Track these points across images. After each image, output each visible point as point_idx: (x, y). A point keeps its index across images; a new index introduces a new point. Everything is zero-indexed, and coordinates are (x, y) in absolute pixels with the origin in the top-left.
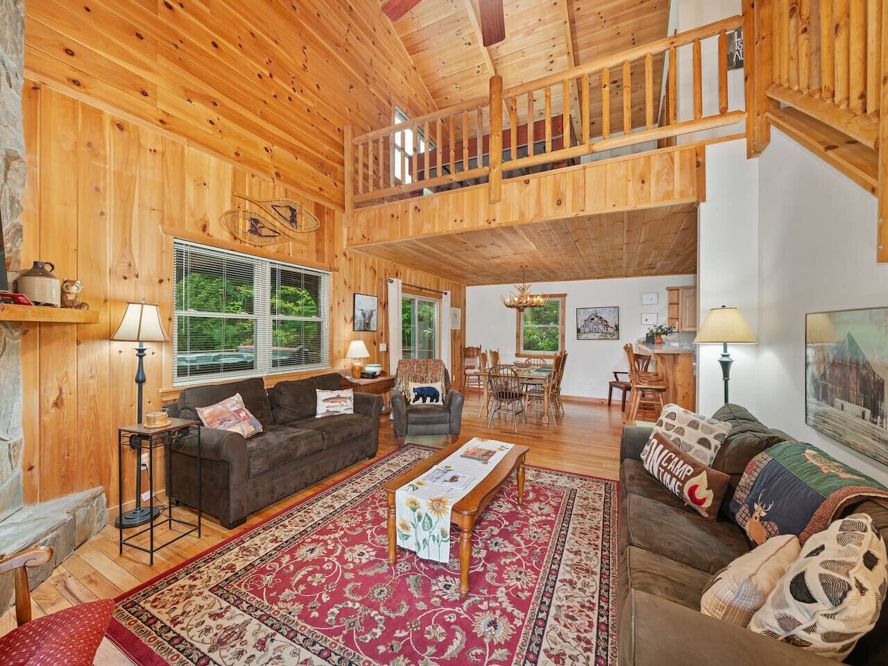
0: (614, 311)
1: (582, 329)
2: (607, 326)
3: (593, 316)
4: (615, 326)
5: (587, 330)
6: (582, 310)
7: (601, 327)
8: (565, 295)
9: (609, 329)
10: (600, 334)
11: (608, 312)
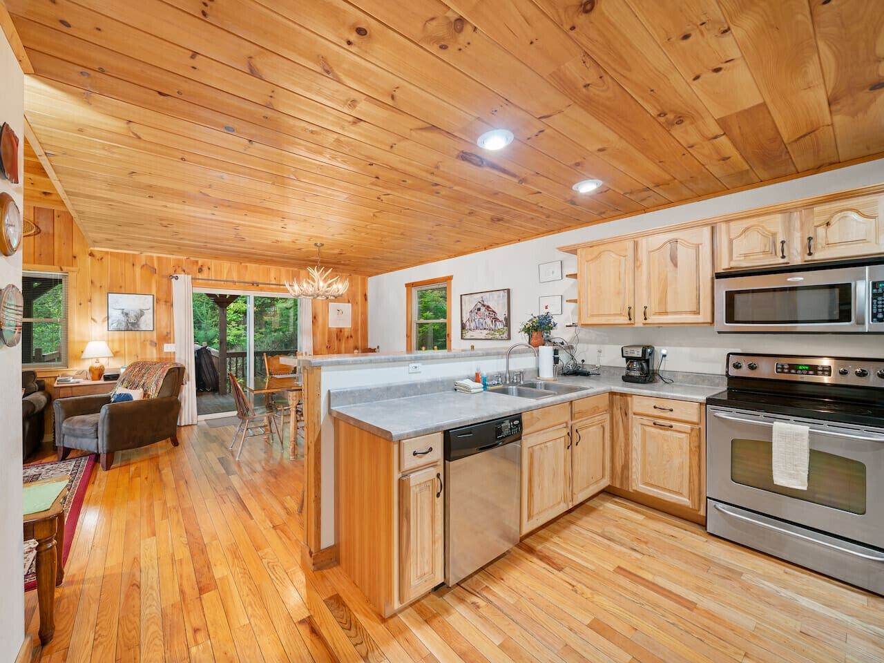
0: (503, 296)
1: (468, 324)
2: (496, 319)
3: (479, 306)
4: (506, 319)
5: (473, 325)
6: (468, 297)
7: (488, 321)
8: (450, 278)
9: (498, 324)
10: (487, 332)
11: (496, 297)
